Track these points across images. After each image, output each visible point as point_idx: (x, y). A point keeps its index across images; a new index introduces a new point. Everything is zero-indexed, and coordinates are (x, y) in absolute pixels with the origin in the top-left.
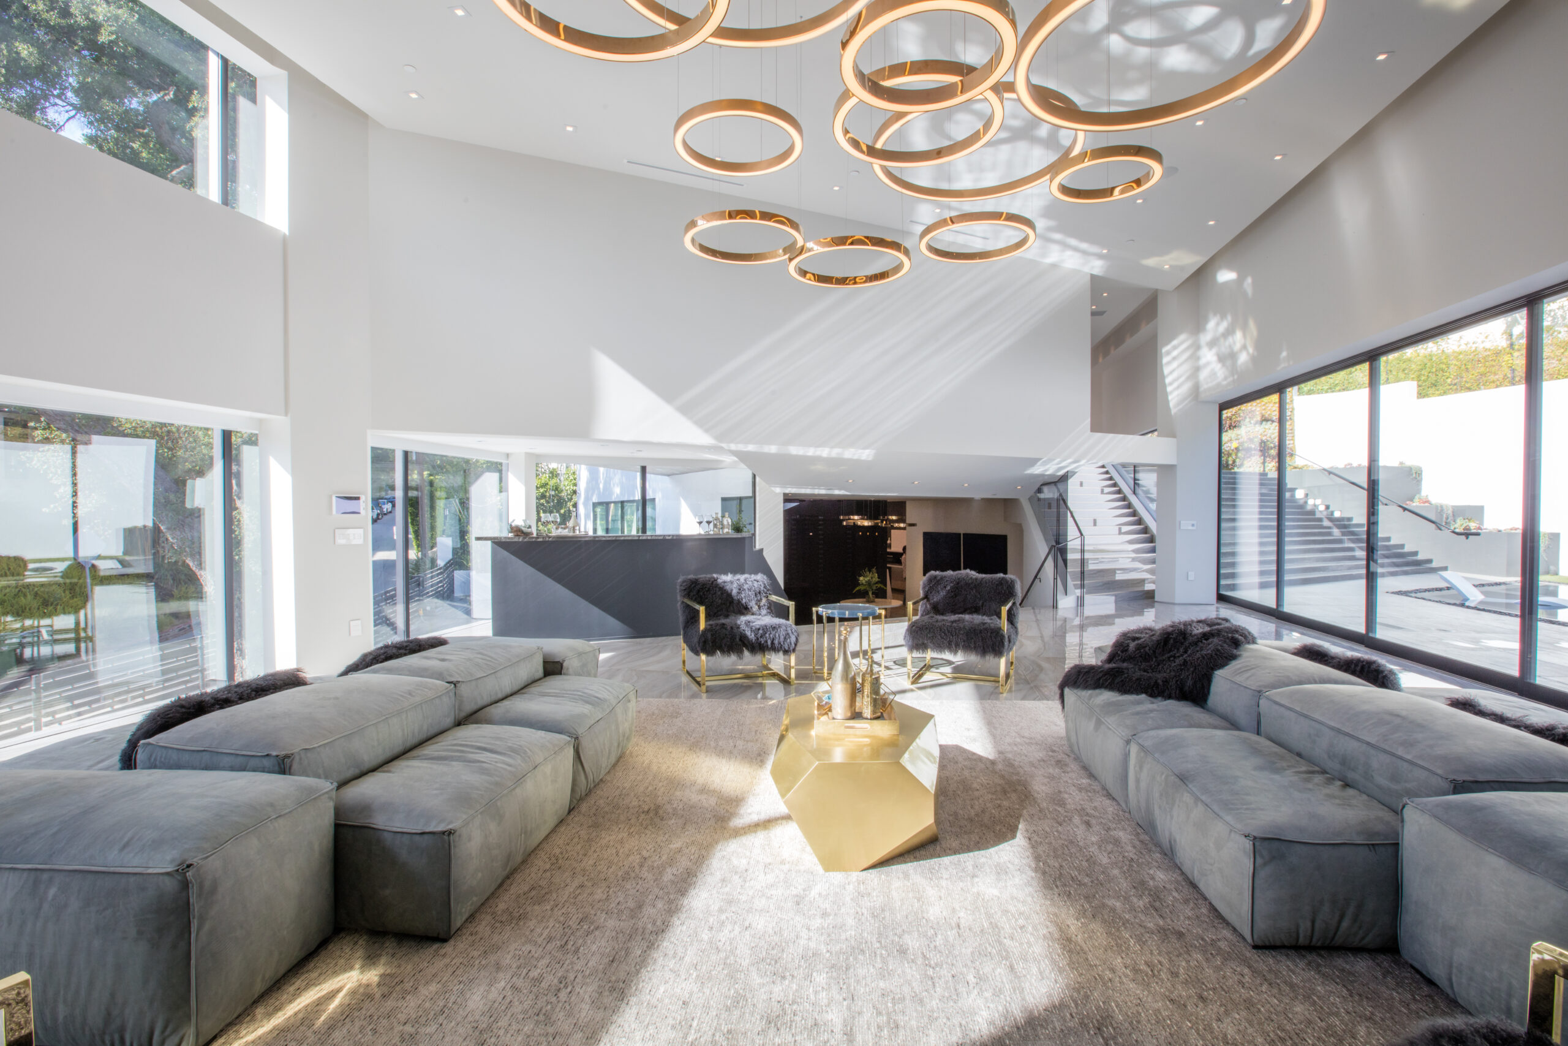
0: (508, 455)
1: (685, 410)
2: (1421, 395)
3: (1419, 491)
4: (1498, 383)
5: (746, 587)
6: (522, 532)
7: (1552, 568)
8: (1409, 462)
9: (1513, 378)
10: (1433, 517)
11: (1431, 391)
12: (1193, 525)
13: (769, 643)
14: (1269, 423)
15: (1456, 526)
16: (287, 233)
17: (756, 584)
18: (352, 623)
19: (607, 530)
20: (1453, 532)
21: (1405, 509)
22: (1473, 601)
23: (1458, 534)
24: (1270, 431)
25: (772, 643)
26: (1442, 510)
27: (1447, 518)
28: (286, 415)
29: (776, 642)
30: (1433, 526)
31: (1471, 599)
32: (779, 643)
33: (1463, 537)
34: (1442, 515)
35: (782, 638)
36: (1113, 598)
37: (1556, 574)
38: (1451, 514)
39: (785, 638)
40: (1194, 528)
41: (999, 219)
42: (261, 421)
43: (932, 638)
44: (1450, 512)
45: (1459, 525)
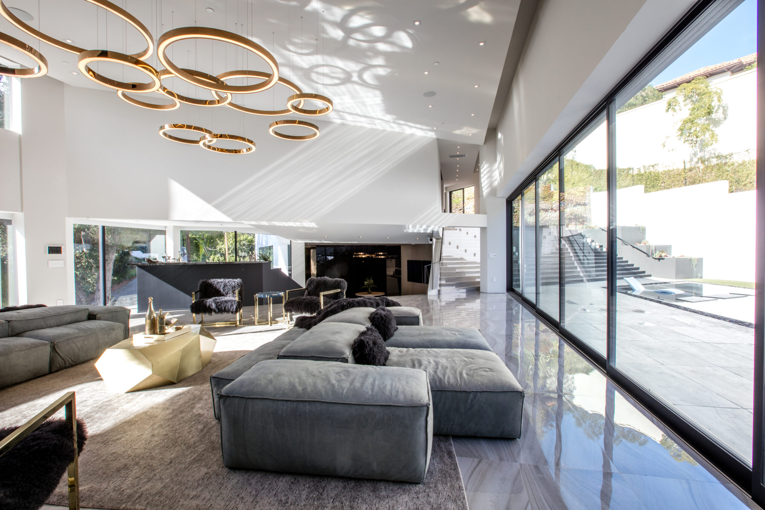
0: (166, 227)
1: (217, 207)
2: (646, 191)
3: (644, 238)
4: (679, 185)
5: (228, 284)
6: (151, 261)
7: (699, 275)
8: (640, 225)
9: (686, 183)
10: (645, 251)
11: (652, 189)
12: (495, 256)
13: (223, 308)
14: (580, 206)
15: (656, 255)
16: (21, 134)
17: (233, 283)
18: (58, 301)
19: (189, 261)
20: (653, 258)
21: (634, 247)
22: (638, 291)
23: (655, 259)
24: (580, 210)
25: (225, 308)
26: (649, 247)
27: (652, 251)
28: (22, 211)
29: (227, 308)
30: (645, 255)
31: (636, 289)
32: (228, 308)
33: (657, 260)
34: (649, 250)
35: (229, 306)
36: (465, 291)
37: (701, 278)
38: (654, 249)
39: (231, 306)
40: (496, 257)
41: (295, 123)
42: (12, 214)
43: (293, 307)
44: (653, 248)
45: (657, 255)
